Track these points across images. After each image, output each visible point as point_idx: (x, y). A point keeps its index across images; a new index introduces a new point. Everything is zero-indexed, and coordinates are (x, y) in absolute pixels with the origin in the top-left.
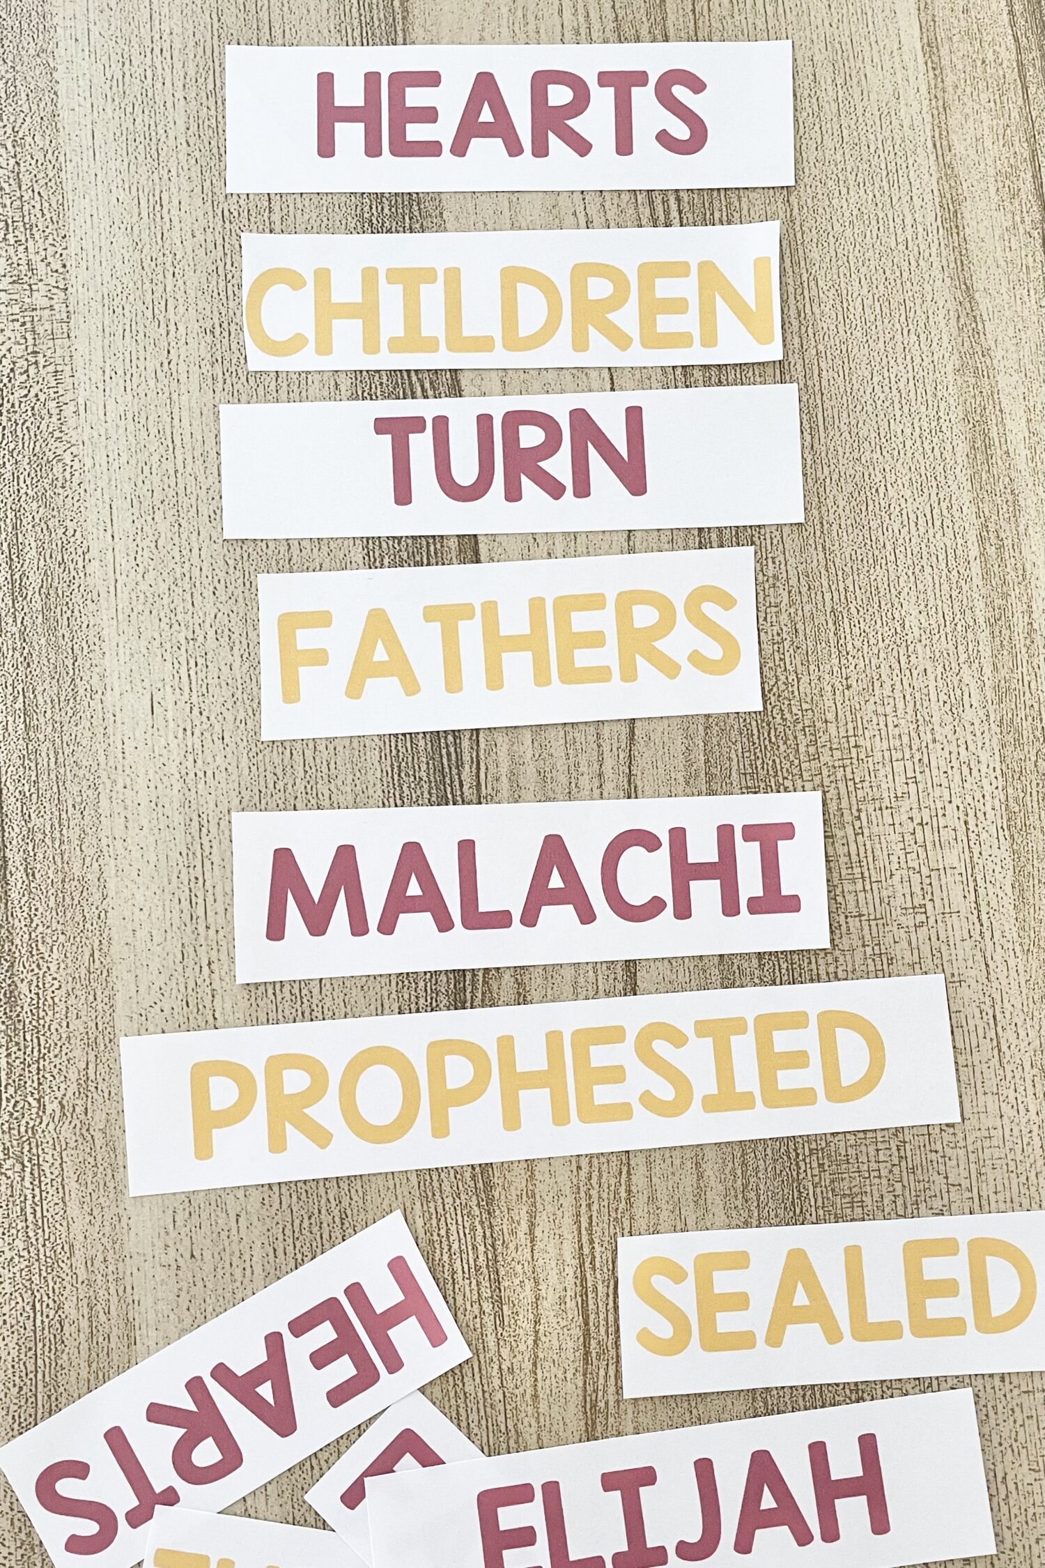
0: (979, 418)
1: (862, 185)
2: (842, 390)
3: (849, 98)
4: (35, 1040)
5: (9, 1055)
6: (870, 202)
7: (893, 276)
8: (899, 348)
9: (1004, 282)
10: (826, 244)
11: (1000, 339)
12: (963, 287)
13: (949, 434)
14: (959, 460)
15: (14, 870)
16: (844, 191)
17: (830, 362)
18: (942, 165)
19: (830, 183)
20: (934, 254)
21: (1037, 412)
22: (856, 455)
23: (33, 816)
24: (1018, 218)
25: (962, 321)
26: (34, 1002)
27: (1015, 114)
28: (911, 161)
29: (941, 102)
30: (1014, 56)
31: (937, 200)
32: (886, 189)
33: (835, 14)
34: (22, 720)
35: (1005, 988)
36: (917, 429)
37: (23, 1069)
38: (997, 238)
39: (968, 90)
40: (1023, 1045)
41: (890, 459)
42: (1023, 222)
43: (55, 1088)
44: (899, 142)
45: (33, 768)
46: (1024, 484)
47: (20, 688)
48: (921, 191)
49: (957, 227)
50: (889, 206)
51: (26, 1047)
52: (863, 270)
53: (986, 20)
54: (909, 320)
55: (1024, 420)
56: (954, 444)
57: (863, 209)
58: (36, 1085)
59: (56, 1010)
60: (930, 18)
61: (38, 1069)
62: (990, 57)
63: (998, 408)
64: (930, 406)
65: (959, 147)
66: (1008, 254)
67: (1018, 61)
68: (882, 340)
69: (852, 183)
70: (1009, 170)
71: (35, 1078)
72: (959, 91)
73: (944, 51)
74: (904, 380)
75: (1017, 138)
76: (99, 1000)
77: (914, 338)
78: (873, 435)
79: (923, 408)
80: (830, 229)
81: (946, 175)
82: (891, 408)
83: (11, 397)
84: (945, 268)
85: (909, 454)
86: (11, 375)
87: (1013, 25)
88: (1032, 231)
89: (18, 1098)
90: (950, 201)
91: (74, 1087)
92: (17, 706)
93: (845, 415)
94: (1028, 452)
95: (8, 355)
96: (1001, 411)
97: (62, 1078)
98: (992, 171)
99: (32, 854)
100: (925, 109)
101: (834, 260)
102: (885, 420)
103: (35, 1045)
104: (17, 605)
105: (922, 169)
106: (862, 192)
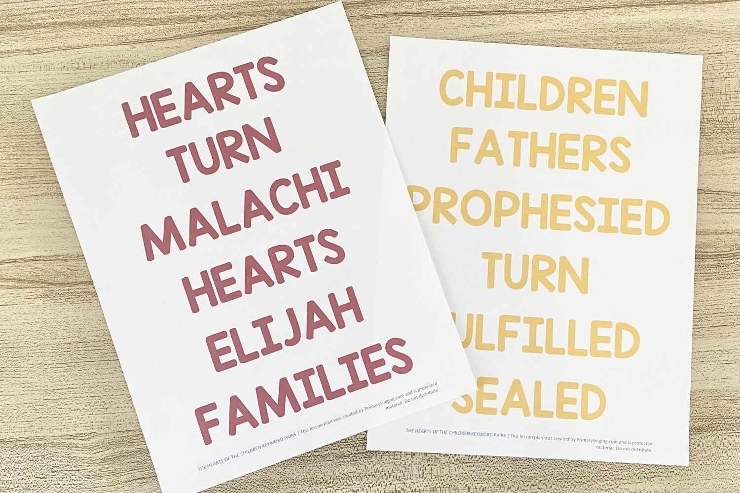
4: (716, 420)
5: (721, 430)
11: (444, 36)
18: (372, 54)
21: (475, 23)
24: (395, 25)
26: (701, 420)
32: (381, 77)
35: (699, 49)
37: (727, 424)
40: (720, 44)
42: (396, 23)
43: (734, 412)
48: (382, 63)
51: (718, 423)
55: (478, 28)
58: (732, 419)
59: (704, 412)
61: (727, 418)
63: (472, 38)
70: (374, 27)
71: (730, 419)
75: (361, 23)
76: (701, 395)
88: (400, 20)
89: (737, 426)
91: (734, 405)
94: (491, 27)
96: (474, 37)
97: (730, 409)
98: (375, 34)
103: (718, 420)
105: (373, 63)
106: (382, 87)
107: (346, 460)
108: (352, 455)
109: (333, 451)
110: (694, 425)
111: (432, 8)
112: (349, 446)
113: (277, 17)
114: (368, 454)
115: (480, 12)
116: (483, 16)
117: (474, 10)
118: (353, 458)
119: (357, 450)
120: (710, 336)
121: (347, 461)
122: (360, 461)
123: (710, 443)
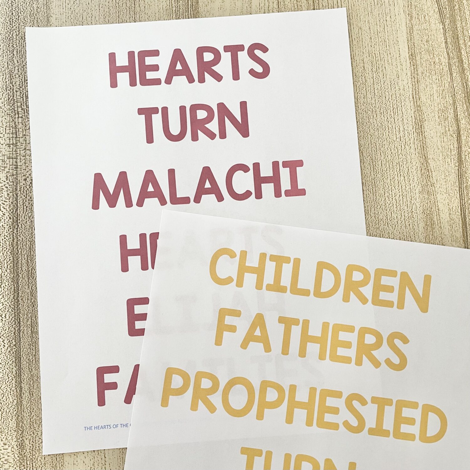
0: (429, 212)
1: (382, 113)
2: (372, 199)
3: (378, 77)
4: (31, 464)
6: (385, 120)
7: (394, 152)
8: (396, 182)
9: (441, 155)
10: (367, 138)
11: (439, 179)
12: (424, 157)
13: (416, 219)
14: (420, 230)
15: (24, 392)
16: (375, 116)
17: (367, 187)
18: (416, 106)
19: (369, 112)
20: (412, 143)
21: (454, 210)
22: (377, 226)
23: (33, 369)
24: (447, 129)
25: (423, 171)
26: (31, 448)
27: (447, 85)
28: (403, 104)
29: (416, 80)
30: (447, 61)
31: (414, 120)
32: (393, 115)
33: (373, 42)
34: (30, 329)
36: (403, 216)
38: (438, 137)
39: (428, 74)
41: (391, 229)
42: (449, 130)
44: (398, 96)
45: (34, 349)
46: (447, 241)
47: (30, 315)
48: (407, 116)
49: (422, 132)
50: (393, 123)
51: (27, 467)
52: (382, 149)
53: (436, 45)
54: (401, 171)
55: (448, 213)
56: (419, 223)
57: (383, 124)
60: (412, 44)
62: (437, 61)
63: (437, 208)
64: (409, 207)
65: (423, 98)
66: (443, 144)
67: (448, 63)
68: (389, 178)
69: (378, 112)
70: (444, 108)
72: (424, 75)
73: (418, 58)
74: (398, 196)
75: (447, 95)
77: (402, 178)
78: (385, 218)
79: (406, 207)
80: (369, 131)
81: (418, 110)
82: (392, 207)
83: (30, 194)
84: (416, 149)
85: (399, 227)
86: (31, 185)
87: (447, 48)
88: (453, 134)
90: (419, 121)
92: (28, 323)
93: (373, 209)
94: (449, 227)
95: (29, 177)
98: (437, 109)
99: (32, 385)
100: (410, 82)
101: (370, 144)
102: (390, 212)
103: (31, 466)
104: (30, 281)
105: (407, 107)
106: (382, 116)
107: (7, 80)
108: (12, 86)
109: (17, 68)
110: (27, 439)
111: (467, 166)
112: (21, 83)
113: (448, 15)
114: (12, 101)
115: (465, 216)
116: (460, 220)
117: (467, 210)
118: (9, 88)
119: (16, 91)
120: (121, 460)
121: (6, 82)
122: (5, 94)
123: (6, 457)
